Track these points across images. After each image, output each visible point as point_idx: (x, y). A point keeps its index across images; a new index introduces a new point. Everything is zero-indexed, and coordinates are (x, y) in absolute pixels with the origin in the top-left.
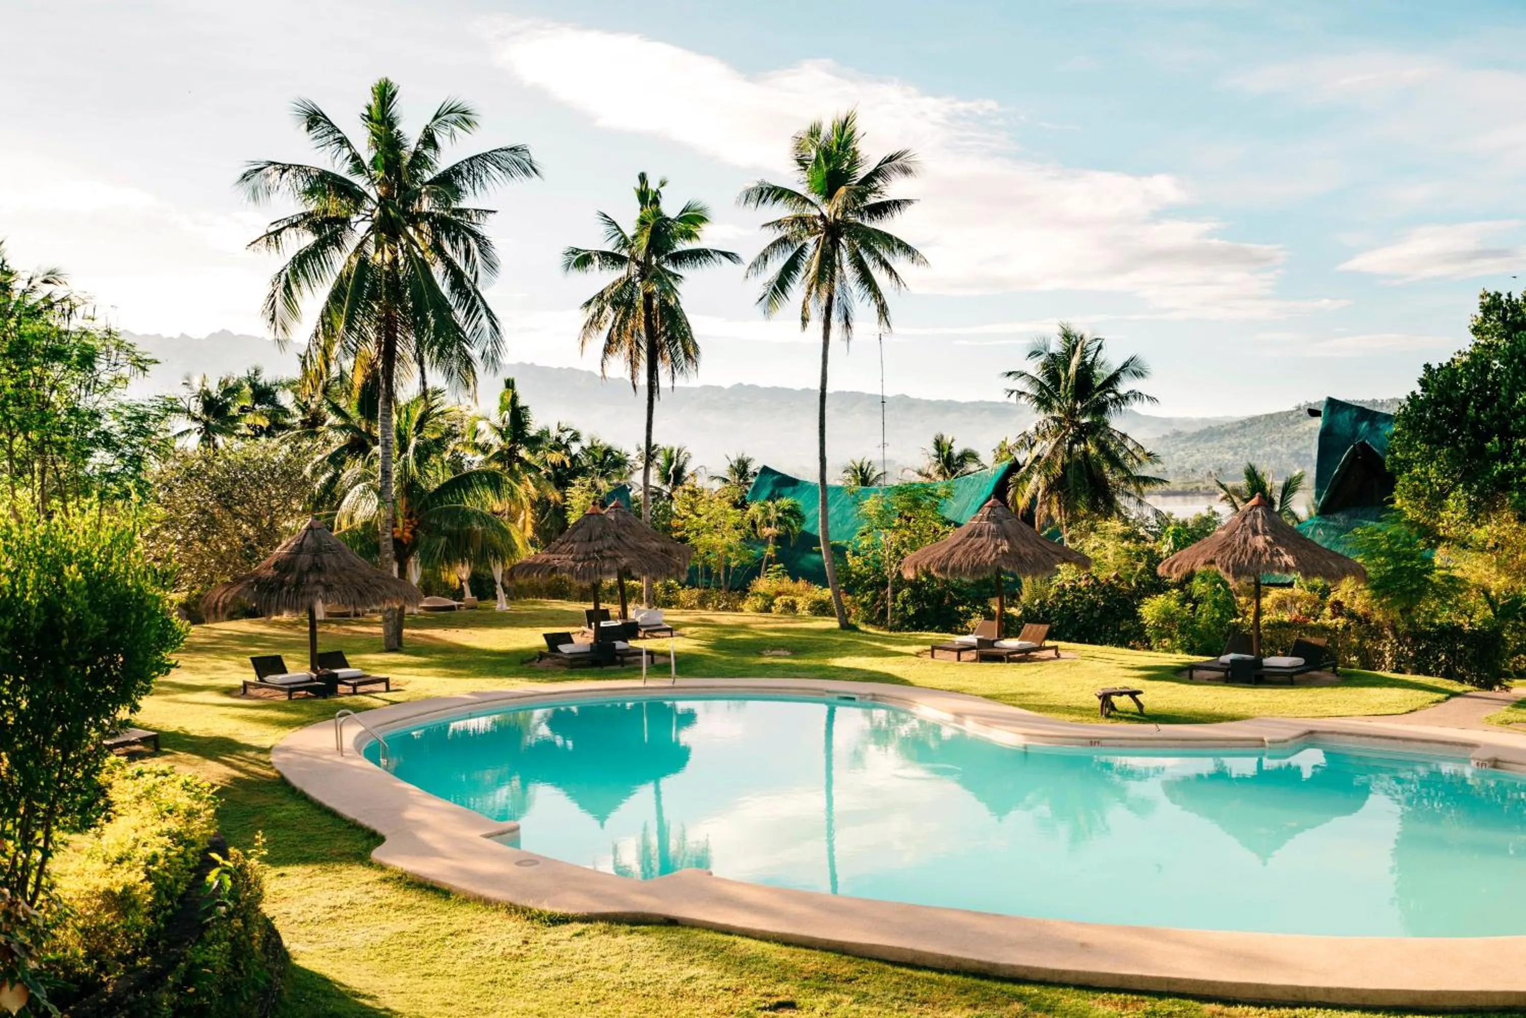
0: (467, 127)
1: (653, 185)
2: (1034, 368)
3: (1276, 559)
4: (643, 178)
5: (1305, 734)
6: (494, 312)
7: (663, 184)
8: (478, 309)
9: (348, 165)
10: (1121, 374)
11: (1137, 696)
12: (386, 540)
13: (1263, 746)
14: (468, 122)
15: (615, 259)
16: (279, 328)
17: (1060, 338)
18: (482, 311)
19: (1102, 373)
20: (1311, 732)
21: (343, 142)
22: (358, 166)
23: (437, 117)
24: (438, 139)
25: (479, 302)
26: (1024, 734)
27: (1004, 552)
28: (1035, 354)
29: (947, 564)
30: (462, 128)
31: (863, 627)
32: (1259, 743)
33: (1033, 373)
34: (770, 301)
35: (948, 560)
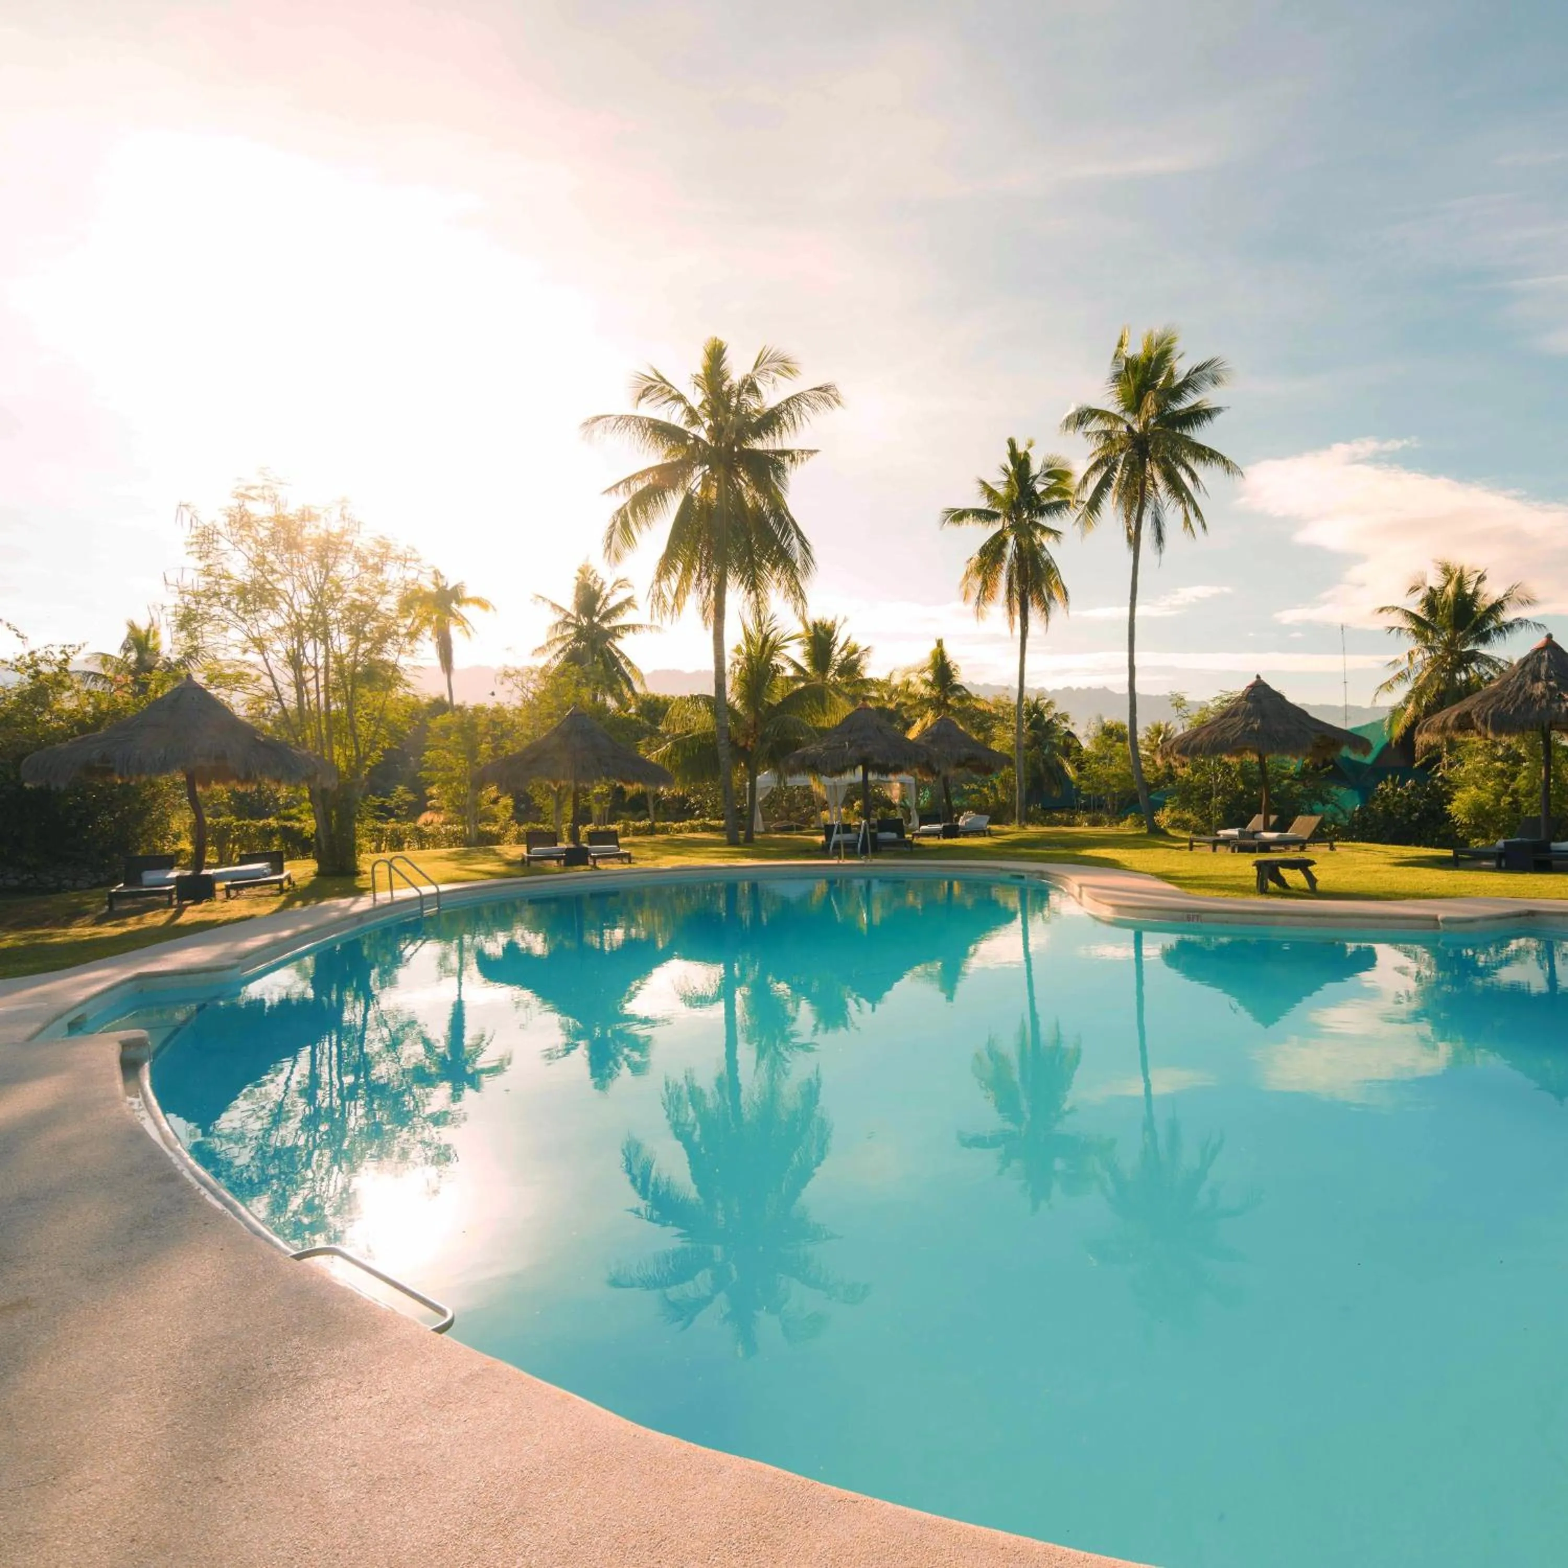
0: (789, 375)
1: (1021, 449)
2: (1415, 605)
3: (1555, 706)
4: (1012, 443)
5: (1519, 915)
6: (805, 535)
7: (1030, 446)
8: (790, 532)
9: (685, 418)
10: (1506, 602)
11: (1310, 868)
12: (722, 745)
13: (1437, 927)
14: (790, 371)
15: (987, 516)
16: (613, 554)
17: (1439, 573)
18: (794, 534)
19: (1484, 602)
20: (1532, 913)
21: (680, 398)
22: (693, 417)
23: (756, 366)
24: (759, 385)
25: (791, 526)
26: (1113, 906)
27: (1253, 730)
28: (1414, 589)
29: (1189, 744)
30: (782, 374)
31: (1171, 832)
32: (1432, 923)
33: (1414, 610)
34: (1086, 520)
35: (1191, 740)
